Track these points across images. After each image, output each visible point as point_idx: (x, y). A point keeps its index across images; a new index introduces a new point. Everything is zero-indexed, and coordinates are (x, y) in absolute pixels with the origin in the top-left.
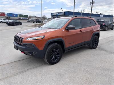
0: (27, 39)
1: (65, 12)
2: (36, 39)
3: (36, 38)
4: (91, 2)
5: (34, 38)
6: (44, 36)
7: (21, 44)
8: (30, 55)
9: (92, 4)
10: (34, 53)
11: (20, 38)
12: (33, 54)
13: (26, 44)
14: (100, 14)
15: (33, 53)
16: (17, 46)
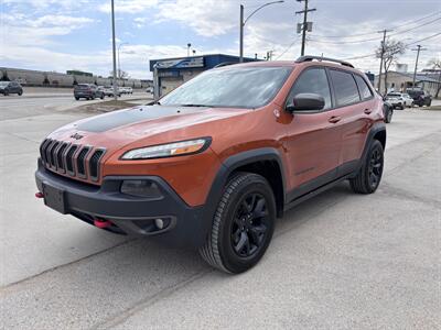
0: (126, 157)
1: (206, 59)
2: (173, 152)
3: (174, 149)
5: (161, 148)
7: (90, 180)
8: (143, 232)
10: (160, 223)
11: (85, 150)
12: (156, 228)
13: (122, 181)
15: (154, 222)
16: (65, 194)
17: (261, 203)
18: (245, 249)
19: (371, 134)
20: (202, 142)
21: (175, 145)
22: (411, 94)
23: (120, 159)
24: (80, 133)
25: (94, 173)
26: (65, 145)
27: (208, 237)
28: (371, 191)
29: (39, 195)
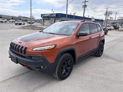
0: (33, 50)
1: (57, 14)
2: (46, 49)
3: (46, 48)
4: (83, 6)
5: (43, 47)
6: (56, 45)
7: (24, 55)
8: (38, 69)
9: (85, 7)
10: (42, 67)
11: (23, 47)
12: (41, 69)
13: (32, 56)
14: (91, 18)
15: (40, 67)
16: (17, 58)
17: (69, 61)
18: (65, 74)
19: (100, 41)
20: (54, 46)
21: (47, 47)
22: (114, 26)
23: (32, 50)
24: (21, 41)
25: (25, 53)
26: (17, 45)
27: (55, 71)
28: (100, 56)
29: (10, 57)
